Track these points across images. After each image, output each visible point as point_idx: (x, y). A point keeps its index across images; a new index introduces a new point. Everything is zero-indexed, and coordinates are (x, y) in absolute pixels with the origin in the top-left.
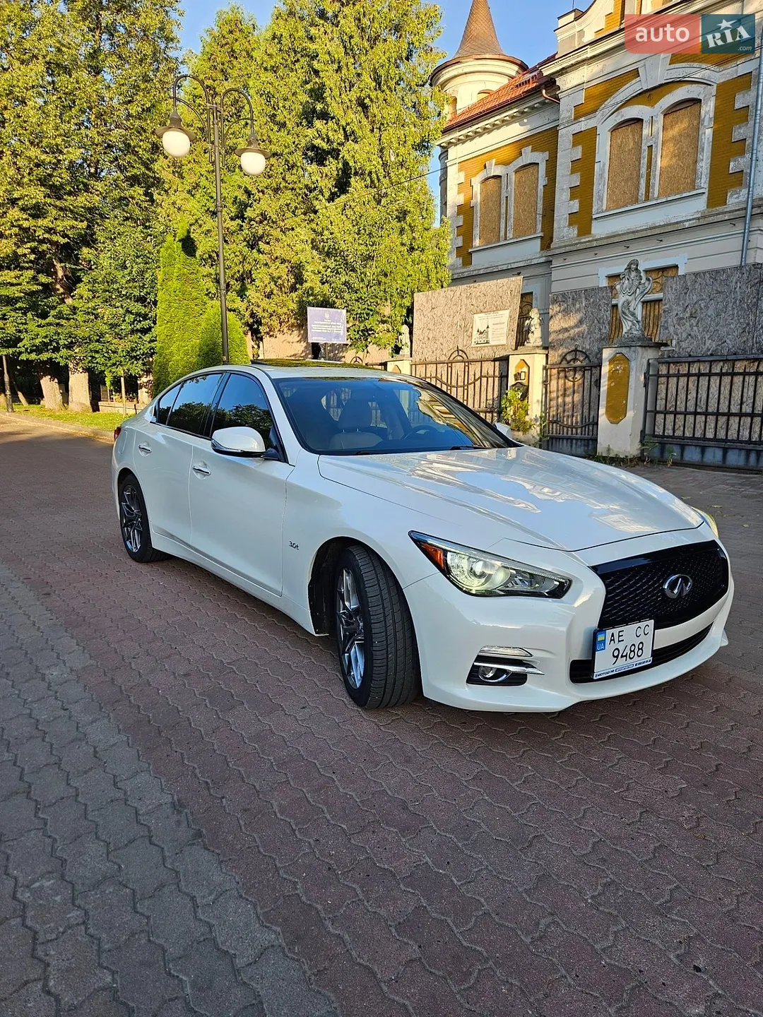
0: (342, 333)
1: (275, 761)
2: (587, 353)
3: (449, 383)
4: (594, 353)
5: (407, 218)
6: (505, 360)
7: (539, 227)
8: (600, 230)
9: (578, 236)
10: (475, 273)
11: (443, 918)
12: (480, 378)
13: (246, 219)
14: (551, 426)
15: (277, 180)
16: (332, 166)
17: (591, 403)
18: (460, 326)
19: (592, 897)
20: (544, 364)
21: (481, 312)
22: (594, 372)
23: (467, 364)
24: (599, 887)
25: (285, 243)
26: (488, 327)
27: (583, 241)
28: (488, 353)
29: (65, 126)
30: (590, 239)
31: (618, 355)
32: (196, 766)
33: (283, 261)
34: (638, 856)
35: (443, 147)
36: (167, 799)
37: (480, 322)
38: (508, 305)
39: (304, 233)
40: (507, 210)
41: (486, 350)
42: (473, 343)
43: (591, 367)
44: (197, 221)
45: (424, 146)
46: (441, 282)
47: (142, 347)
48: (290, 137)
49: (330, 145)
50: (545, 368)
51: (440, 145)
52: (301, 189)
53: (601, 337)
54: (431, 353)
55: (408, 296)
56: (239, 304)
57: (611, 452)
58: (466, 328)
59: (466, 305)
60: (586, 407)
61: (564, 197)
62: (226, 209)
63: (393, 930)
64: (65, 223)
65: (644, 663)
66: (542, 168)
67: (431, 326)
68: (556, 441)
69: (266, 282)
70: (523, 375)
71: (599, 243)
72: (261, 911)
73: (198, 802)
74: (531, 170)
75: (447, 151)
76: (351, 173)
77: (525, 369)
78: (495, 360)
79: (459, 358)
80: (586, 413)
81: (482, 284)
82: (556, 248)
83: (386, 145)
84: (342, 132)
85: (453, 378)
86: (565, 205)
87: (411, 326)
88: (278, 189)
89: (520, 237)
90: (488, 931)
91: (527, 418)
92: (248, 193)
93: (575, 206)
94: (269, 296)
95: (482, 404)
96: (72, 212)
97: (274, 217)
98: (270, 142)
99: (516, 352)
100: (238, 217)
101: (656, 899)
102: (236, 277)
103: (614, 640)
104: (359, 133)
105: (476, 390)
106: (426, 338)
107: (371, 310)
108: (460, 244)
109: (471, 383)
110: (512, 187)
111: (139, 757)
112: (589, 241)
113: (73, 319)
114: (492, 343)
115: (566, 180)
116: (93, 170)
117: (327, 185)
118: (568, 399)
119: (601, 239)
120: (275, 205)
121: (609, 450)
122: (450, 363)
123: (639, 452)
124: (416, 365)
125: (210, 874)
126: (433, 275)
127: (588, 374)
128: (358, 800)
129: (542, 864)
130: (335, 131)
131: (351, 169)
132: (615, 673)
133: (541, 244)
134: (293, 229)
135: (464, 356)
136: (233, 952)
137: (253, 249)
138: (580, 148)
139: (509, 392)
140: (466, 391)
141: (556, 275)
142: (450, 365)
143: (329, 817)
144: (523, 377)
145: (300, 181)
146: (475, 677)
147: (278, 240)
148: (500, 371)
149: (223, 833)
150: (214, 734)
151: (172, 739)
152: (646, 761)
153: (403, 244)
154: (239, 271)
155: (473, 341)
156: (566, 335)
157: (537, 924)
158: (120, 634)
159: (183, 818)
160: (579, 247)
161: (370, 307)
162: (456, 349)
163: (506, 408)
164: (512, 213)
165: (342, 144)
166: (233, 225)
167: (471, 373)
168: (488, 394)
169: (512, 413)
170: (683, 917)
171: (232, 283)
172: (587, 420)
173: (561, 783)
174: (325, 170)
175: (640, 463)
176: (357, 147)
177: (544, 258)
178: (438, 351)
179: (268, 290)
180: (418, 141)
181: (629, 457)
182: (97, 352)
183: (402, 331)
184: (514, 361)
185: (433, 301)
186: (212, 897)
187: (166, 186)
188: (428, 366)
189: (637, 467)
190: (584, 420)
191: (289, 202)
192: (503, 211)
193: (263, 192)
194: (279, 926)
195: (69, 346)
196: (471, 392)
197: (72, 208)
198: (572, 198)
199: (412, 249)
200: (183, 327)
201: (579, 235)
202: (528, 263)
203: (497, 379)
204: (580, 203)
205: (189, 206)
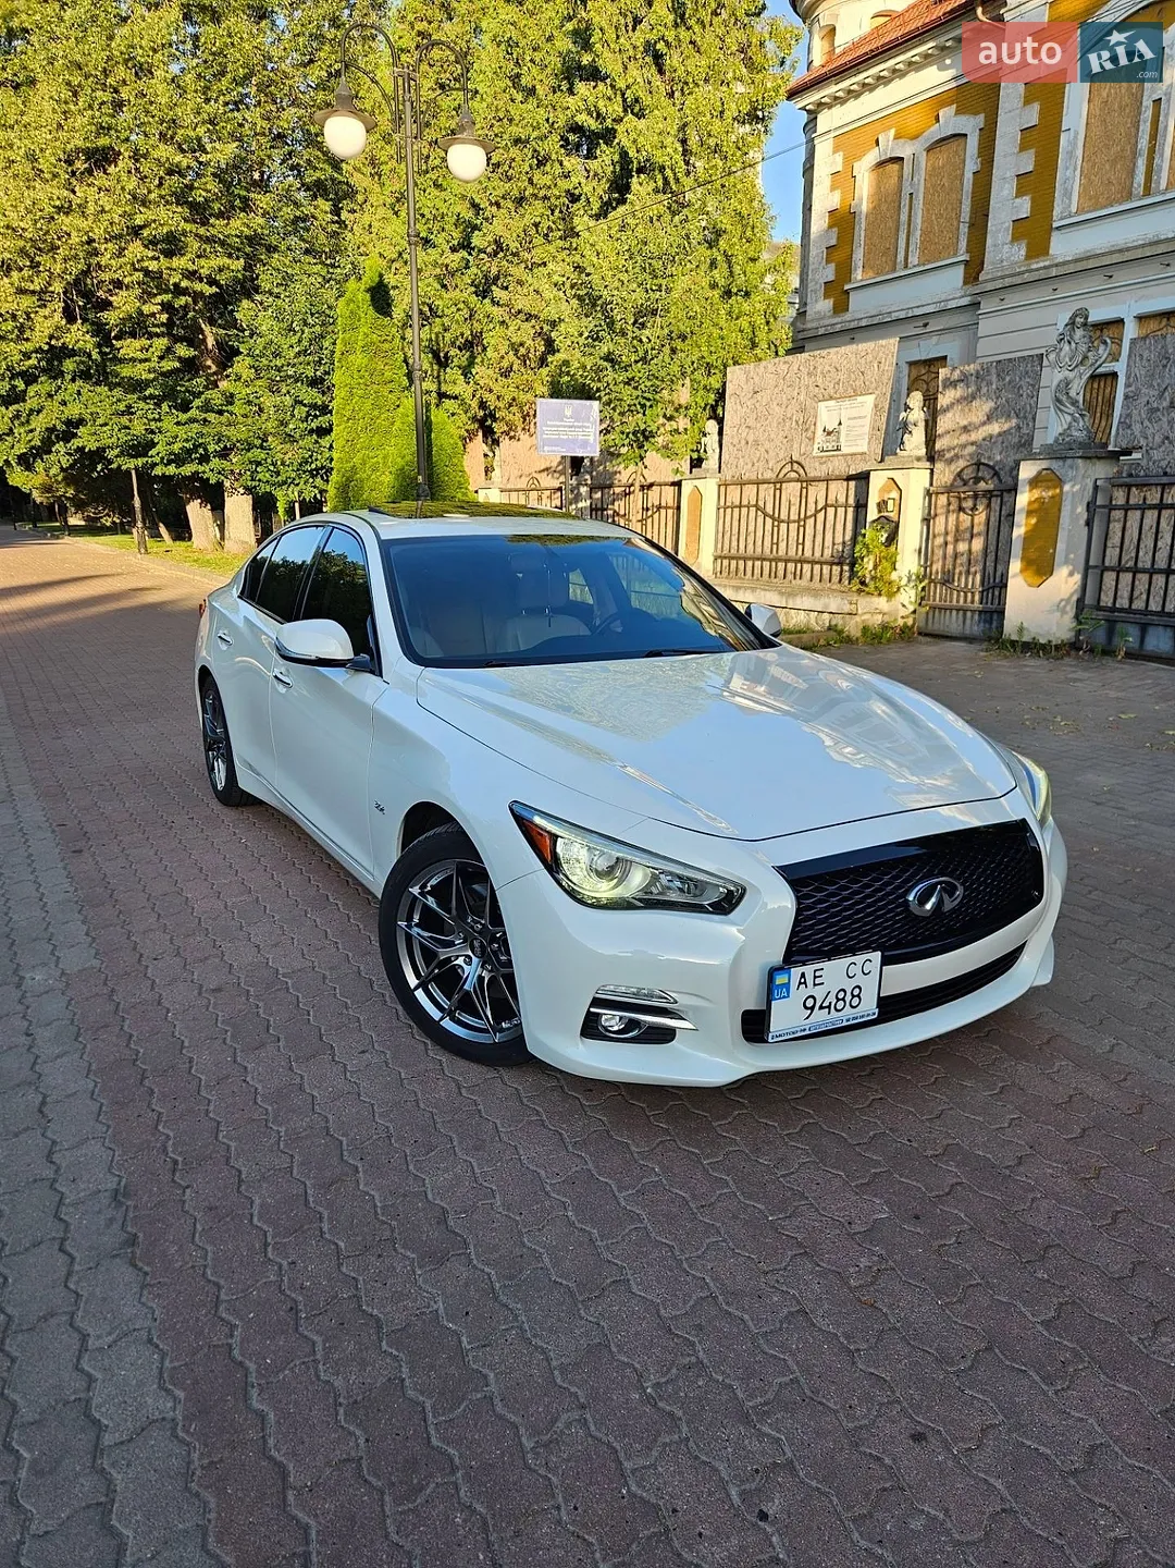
0: (591, 438)
1: (286, 1135)
2: (997, 468)
3: (776, 515)
4: (1007, 468)
5: (721, 243)
6: (863, 478)
7: (963, 244)
8: (1063, 247)
9: (1026, 259)
10: (852, 325)
11: (421, 1398)
12: (825, 507)
13: (473, 249)
14: (932, 587)
15: (520, 184)
16: (606, 158)
17: (997, 553)
18: (797, 422)
19: (657, 1385)
20: (927, 485)
21: (831, 398)
22: (1005, 499)
23: (804, 484)
24: (674, 1371)
25: (531, 288)
26: (840, 424)
27: (1034, 266)
28: (839, 466)
29: (211, 108)
30: (1047, 263)
31: (1045, 472)
32: (171, 1134)
33: (529, 317)
34: (755, 1325)
35: (808, 111)
36: (111, 1184)
37: (827, 415)
38: (874, 385)
39: (560, 269)
40: (910, 220)
41: (836, 462)
42: (816, 450)
43: (1002, 491)
44: (400, 254)
45: (758, 117)
46: (775, 346)
47: (319, 457)
48: (541, 111)
49: (601, 123)
50: (928, 494)
51: (803, 108)
52: (558, 198)
53: (1020, 441)
54: (750, 465)
55: (717, 371)
56: (460, 387)
57: (1025, 632)
58: (807, 426)
59: (808, 386)
60: (991, 557)
61: (1006, 192)
62: (443, 234)
63: (341, 1411)
64: (212, 263)
65: (863, 1016)
66: (973, 143)
67: (751, 422)
68: (940, 612)
69: (502, 352)
70: (890, 503)
71: (1062, 271)
72: (169, 1366)
73: (151, 1190)
74: (954, 145)
75: (816, 118)
76: (631, 170)
77: (894, 494)
78: (849, 478)
79: (793, 475)
80: (990, 569)
81: (833, 350)
82: (986, 281)
83: (690, 118)
84: (619, 98)
85: (782, 506)
86: (1008, 205)
87: (720, 421)
88: (522, 198)
89: (929, 262)
90: (476, 1425)
91: (894, 576)
92: (475, 206)
93: (1024, 207)
94: (506, 374)
95: (826, 551)
96: (223, 243)
97: (514, 246)
98: (511, 120)
99: (882, 466)
100: (464, 247)
101: (752, 1396)
102: (458, 343)
103: (805, 983)
104: (647, 100)
105: (818, 527)
106: (743, 442)
107: (649, 400)
108: (831, 278)
109: (811, 516)
110: (921, 176)
111: (99, 1115)
112: (1045, 268)
113: (228, 411)
114: (845, 450)
115: (1011, 161)
116: (256, 176)
117: (595, 191)
118: (962, 547)
119: (1065, 263)
120: (518, 225)
121: (1021, 630)
122: (778, 483)
123: (1073, 633)
124: (726, 485)
125: (122, 1302)
126: (762, 336)
127: (995, 503)
128: (379, 1204)
129: (605, 1326)
130: (610, 99)
131: (632, 162)
132: (807, 1032)
133: (965, 273)
134: (545, 264)
135: (801, 471)
136: (106, 1423)
137: (484, 298)
138: (1036, 106)
139: (869, 532)
140: (801, 529)
141: (985, 326)
142: (778, 486)
143: (325, 1229)
144: (890, 507)
145: (556, 185)
146: (591, 1028)
147: (520, 283)
148: (856, 496)
149: (167, 1241)
150: (217, 1087)
151: (156, 1090)
152: (843, 1170)
153: (714, 286)
154: (462, 335)
155: (816, 446)
156: (964, 438)
157: (554, 1421)
158: (152, 920)
159: (119, 1214)
160: (1027, 277)
161: (646, 395)
162: (788, 459)
163: (862, 559)
164: (919, 221)
165: (619, 120)
166: (455, 259)
167: (811, 500)
168: (837, 535)
169: (871, 566)
170: (779, 1431)
171: (452, 353)
172: (992, 580)
173: (694, 1197)
174: (594, 165)
175: (1073, 653)
176: (642, 124)
177: (969, 298)
178: (761, 464)
179: (505, 364)
180: (745, 108)
181: (1054, 643)
182: (259, 464)
183: (707, 430)
184: (877, 481)
185: (757, 379)
186: (111, 1338)
187: (360, 198)
188: (745, 488)
189: (1067, 660)
190: (986, 580)
191: (538, 220)
192: (904, 217)
193: (498, 205)
194: (185, 1390)
195: (224, 454)
196: (810, 531)
197: (222, 238)
198: (1019, 194)
199: (728, 294)
200: (371, 427)
201: (1029, 257)
202: (942, 306)
203: (850, 510)
204: (1033, 201)
205: (388, 231)
